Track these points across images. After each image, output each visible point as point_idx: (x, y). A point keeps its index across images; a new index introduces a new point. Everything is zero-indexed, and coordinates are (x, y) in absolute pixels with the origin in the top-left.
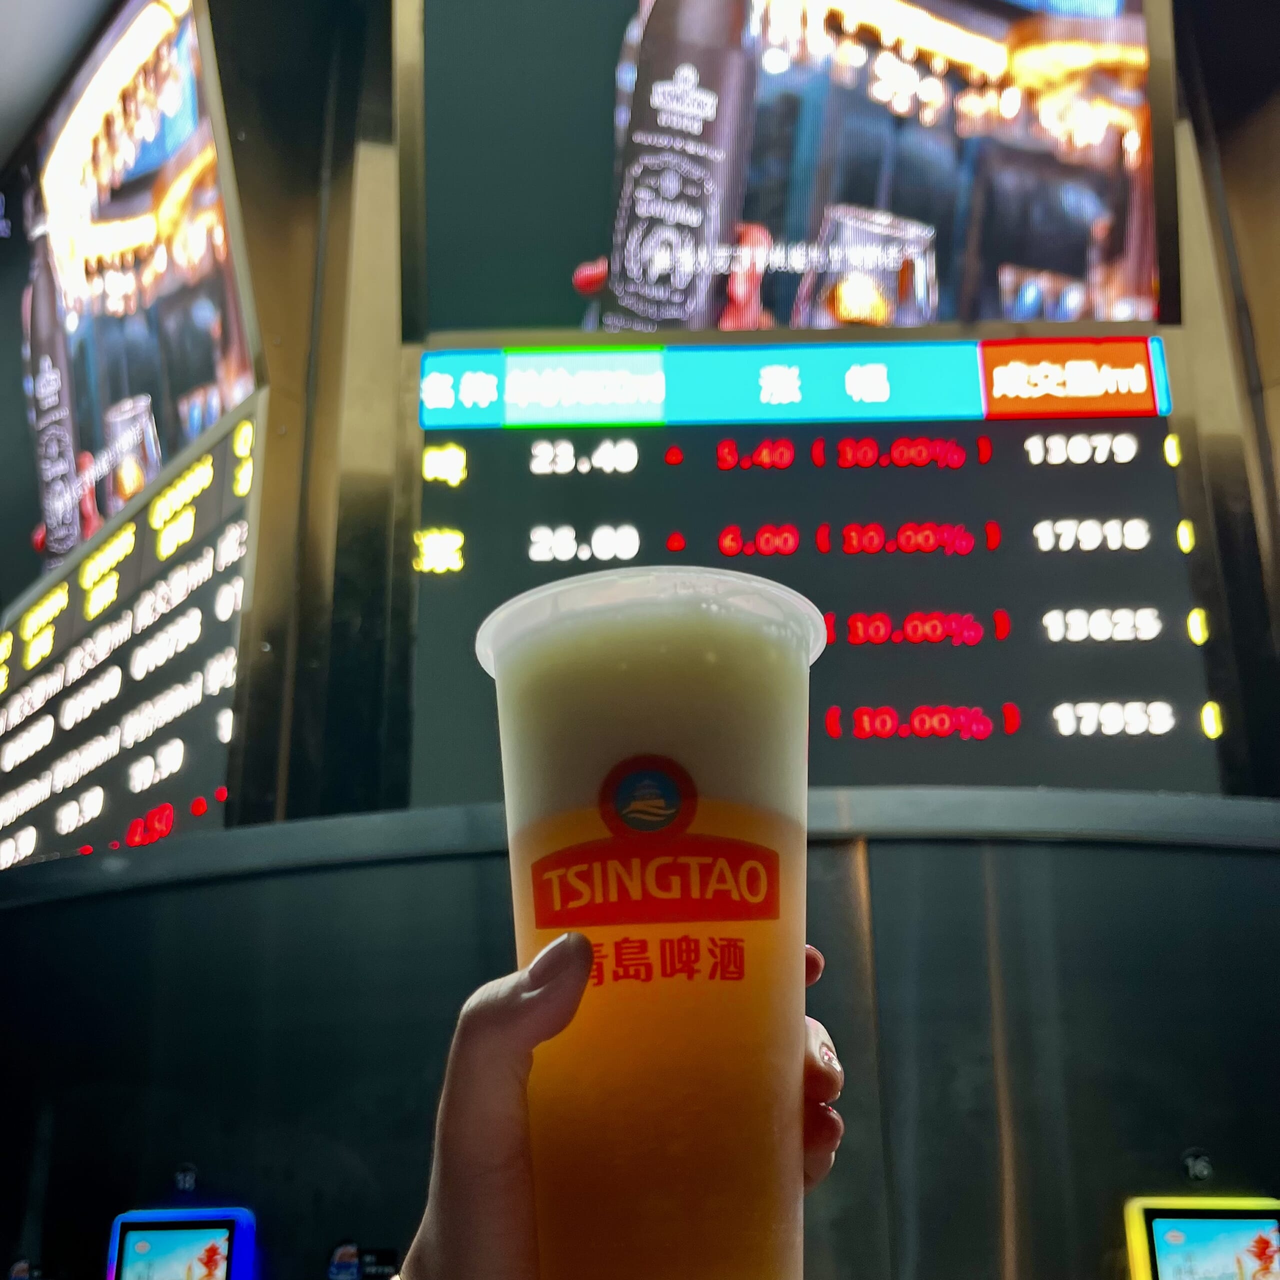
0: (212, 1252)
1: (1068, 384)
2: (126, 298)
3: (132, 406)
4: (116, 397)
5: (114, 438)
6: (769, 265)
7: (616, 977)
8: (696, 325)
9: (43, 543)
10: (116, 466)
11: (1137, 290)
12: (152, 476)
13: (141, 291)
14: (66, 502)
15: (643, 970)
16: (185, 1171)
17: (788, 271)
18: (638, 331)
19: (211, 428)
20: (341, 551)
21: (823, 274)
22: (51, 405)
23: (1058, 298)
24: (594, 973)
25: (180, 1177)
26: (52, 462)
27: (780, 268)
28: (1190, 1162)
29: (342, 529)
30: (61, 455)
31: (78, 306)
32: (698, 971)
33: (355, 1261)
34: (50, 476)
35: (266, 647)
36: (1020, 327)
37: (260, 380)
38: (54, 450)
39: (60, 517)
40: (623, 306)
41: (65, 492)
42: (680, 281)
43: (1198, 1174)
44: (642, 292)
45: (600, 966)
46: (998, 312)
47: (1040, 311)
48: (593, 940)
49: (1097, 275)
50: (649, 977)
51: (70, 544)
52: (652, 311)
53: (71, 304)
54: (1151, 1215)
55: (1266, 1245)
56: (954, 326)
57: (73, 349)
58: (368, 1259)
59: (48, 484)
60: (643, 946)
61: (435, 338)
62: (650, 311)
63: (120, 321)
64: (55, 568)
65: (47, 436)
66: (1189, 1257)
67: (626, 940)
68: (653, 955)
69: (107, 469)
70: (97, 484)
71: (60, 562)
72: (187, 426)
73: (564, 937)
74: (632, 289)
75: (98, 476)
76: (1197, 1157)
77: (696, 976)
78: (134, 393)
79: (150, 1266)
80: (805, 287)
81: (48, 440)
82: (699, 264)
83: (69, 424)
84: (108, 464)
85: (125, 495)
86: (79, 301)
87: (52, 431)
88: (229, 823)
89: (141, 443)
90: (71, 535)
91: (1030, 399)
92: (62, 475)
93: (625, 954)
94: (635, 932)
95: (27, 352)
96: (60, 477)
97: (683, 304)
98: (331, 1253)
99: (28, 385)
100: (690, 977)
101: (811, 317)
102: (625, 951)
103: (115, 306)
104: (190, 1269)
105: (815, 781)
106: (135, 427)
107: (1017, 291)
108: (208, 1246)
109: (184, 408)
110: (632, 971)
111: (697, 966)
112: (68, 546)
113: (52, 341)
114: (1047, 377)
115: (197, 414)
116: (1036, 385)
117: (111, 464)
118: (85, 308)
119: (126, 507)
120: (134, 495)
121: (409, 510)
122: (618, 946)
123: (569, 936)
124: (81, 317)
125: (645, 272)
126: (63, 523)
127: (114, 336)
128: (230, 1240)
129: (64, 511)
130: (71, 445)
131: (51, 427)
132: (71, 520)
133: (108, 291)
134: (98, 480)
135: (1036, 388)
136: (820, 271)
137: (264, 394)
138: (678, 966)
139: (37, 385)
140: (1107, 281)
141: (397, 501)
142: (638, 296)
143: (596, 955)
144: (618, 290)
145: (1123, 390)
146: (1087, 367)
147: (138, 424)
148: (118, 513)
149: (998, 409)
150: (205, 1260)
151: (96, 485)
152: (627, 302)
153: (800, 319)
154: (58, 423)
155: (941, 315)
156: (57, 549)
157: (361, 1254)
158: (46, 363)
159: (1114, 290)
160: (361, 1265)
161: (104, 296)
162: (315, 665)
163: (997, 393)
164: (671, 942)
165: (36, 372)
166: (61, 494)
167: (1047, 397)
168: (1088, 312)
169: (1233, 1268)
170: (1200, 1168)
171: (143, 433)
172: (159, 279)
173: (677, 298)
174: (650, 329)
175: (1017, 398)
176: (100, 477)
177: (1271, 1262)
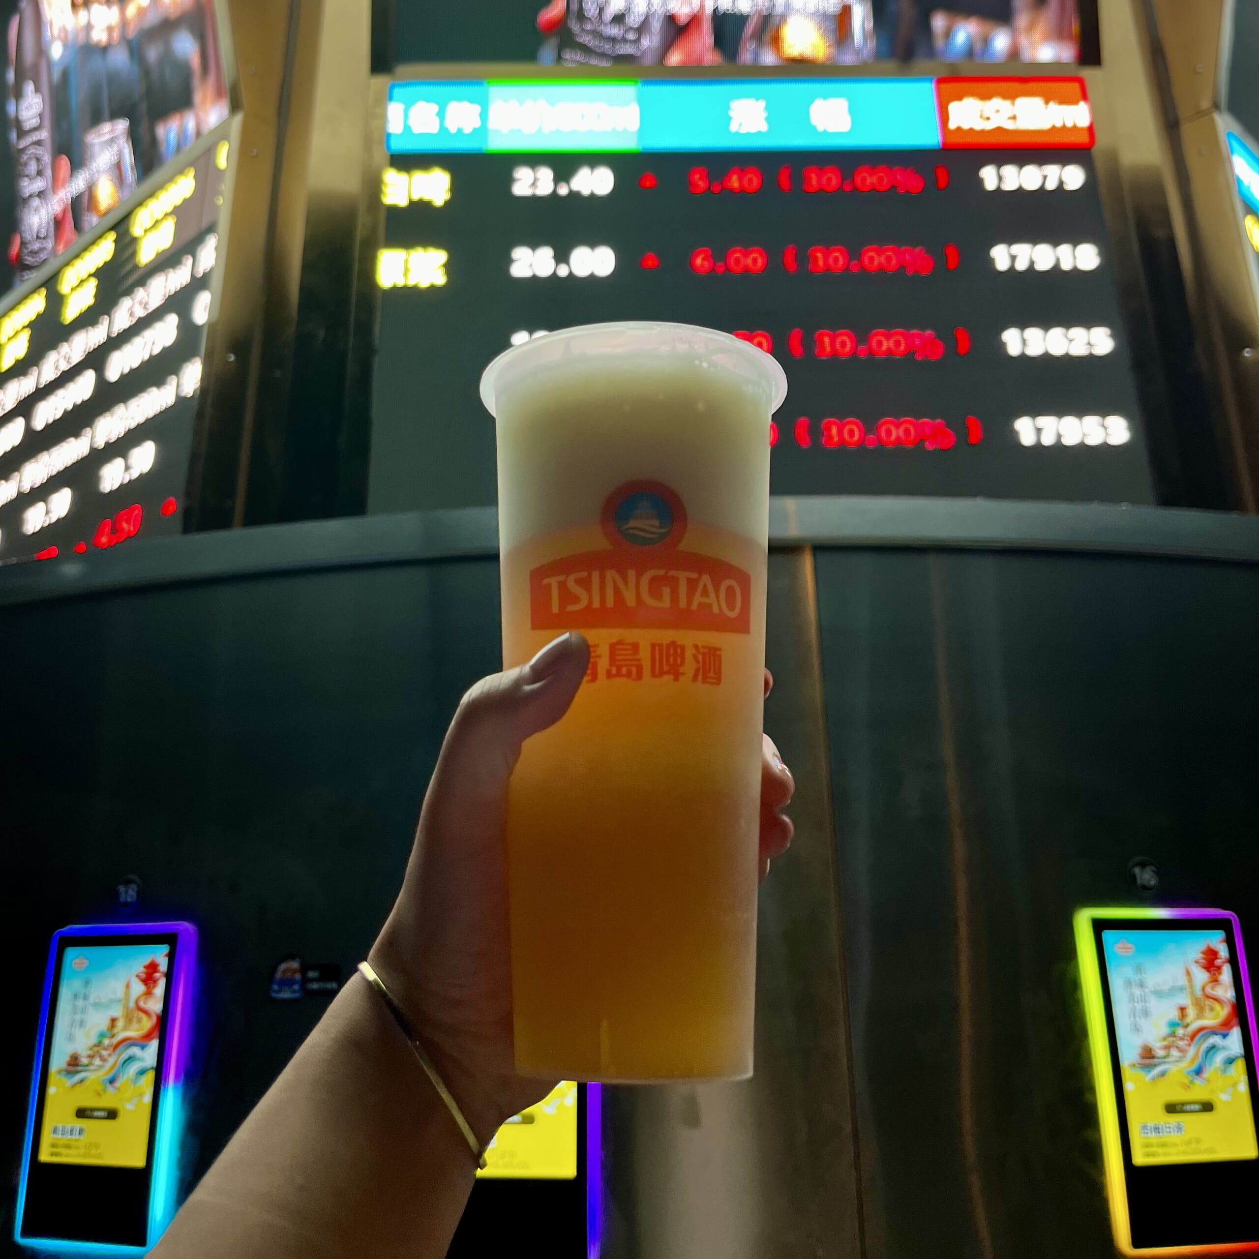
0: (152, 968)
1: (1018, 118)
2: (110, 29)
3: (111, 128)
4: (96, 119)
5: (92, 157)
6: (717, 7)
7: (609, 675)
8: (648, 61)
9: (19, 257)
10: (92, 184)
11: (1059, 34)
12: (127, 193)
13: (124, 23)
14: (42, 217)
15: (634, 670)
16: (128, 883)
17: (735, 13)
18: (594, 65)
19: (186, 149)
20: (307, 267)
21: (767, 15)
22: (32, 126)
23: (986, 41)
24: (589, 672)
25: (122, 889)
26: (30, 179)
27: (728, 10)
28: (1137, 870)
29: (308, 246)
30: (40, 173)
31: (62, 35)
32: (683, 674)
33: (298, 976)
34: (27, 193)
35: (231, 358)
36: (951, 66)
37: (235, 106)
38: (33, 168)
39: (35, 230)
40: (581, 43)
41: (41, 207)
42: (634, 20)
43: (1146, 884)
44: (599, 29)
45: (595, 666)
46: (931, 52)
47: (970, 53)
48: (591, 642)
49: (1022, 20)
50: (639, 676)
51: (43, 256)
52: (607, 47)
53: (56, 32)
54: (1100, 926)
55: (1212, 957)
56: (891, 65)
57: (56, 75)
58: (312, 974)
59: (26, 201)
60: (635, 647)
61: (402, 69)
62: (606, 46)
63: (104, 50)
64: (28, 280)
65: (27, 154)
66: (1139, 969)
67: (620, 642)
68: (644, 654)
69: (83, 187)
70: (73, 200)
71: (33, 273)
72: (163, 148)
73: (566, 636)
74: (589, 27)
75: (75, 193)
76: (1143, 865)
77: (682, 678)
78: (114, 116)
79: (87, 983)
80: (750, 28)
81: (28, 158)
82: (652, 5)
83: (48, 144)
84: (84, 182)
85: (100, 211)
86: (64, 29)
87: (32, 150)
88: (187, 529)
89: (117, 163)
90: (44, 248)
91: (982, 132)
92: (39, 192)
93: (618, 655)
94: (630, 635)
95: (11, 76)
96: (36, 194)
97: (637, 41)
98: (274, 969)
99: (11, 109)
100: (676, 679)
101: (756, 55)
102: (618, 652)
103: (99, 36)
104: (128, 986)
105: (776, 489)
106: (112, 148)
107: (949, 33)
108: (147, 962)
109: (161, 131)
110: (624, 670)
111: (681, 670)
112: (41, 258)
113: (36, 66)
114: (998, 111)
115: (173, 135)
116: (988, 119)
117: (88, 182)
118: (70, 37)
119: (100, 222)
120: (107, 213)
121: (374, 229)
122: (612, 647)
123: (571, 635)
124: (65, 46)
125: (601, 10)
126: (38, 237)
127: (97, 63)
128: (171, 956)
129: (40, 226)
130: (50, 162)
131: (31, 147)
132: (46, 234)
133: (93, 22)
134: (75, 196)
135: (989, 122)
136: (765, 13)
137: (238, 119)
138: (665, 668)
139: (20, 108)
140: (1031, 28)
141: (363, 221)
142: (597, 34)
143: (592, 654)
144: (574, 26)
145: (1069, 124)
146: (1036, 102)
147: (116, 146)
148: (92, 228)
149: (953, 140)
150: (144, 976)
151: (72, 202)
152: (585, 39)
153: (746, 56)
154: (38, 143)
155: (879, 55)
156: (30, 261)
157: (304, 970)
158: (29, 87)
159: (1037, 35)
160: (305, 980)
161: (89, 27)
162: (278, 374)
163: (952, 125)
164: (661, 646)
165: (19, 95)
166: (37, 210)
167: (999, 129)
168: (1014, 53)
169: (1183, 981)
170: (1147, 877)
171: (120, 154)
172: (141, 12)
173: (631, 36)
174: (605, 64)
175: (971, 130)
176: (76, 194)
177: (1220, 973)
